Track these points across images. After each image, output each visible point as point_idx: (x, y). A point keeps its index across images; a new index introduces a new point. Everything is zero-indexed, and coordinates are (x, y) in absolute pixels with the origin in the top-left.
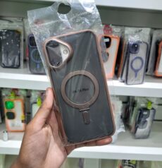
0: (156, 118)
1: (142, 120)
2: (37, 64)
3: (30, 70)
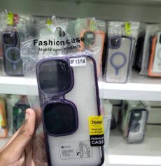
0: (149, 121)
1: (134, 122)
2: (12, 64)
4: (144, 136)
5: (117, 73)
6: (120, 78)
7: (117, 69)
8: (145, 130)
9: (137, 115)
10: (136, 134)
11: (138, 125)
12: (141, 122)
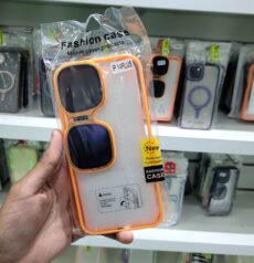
0: (239, 186)
1: (219, 185)
3: (43, 111)
4: (232, 205)
5: (197, 115)
6: (201, 123)
7: (198, 109)
8: (234, 197)
9: (223, 175)
10: (221, 202)
11: (224, 189)
12: (229, 185)
